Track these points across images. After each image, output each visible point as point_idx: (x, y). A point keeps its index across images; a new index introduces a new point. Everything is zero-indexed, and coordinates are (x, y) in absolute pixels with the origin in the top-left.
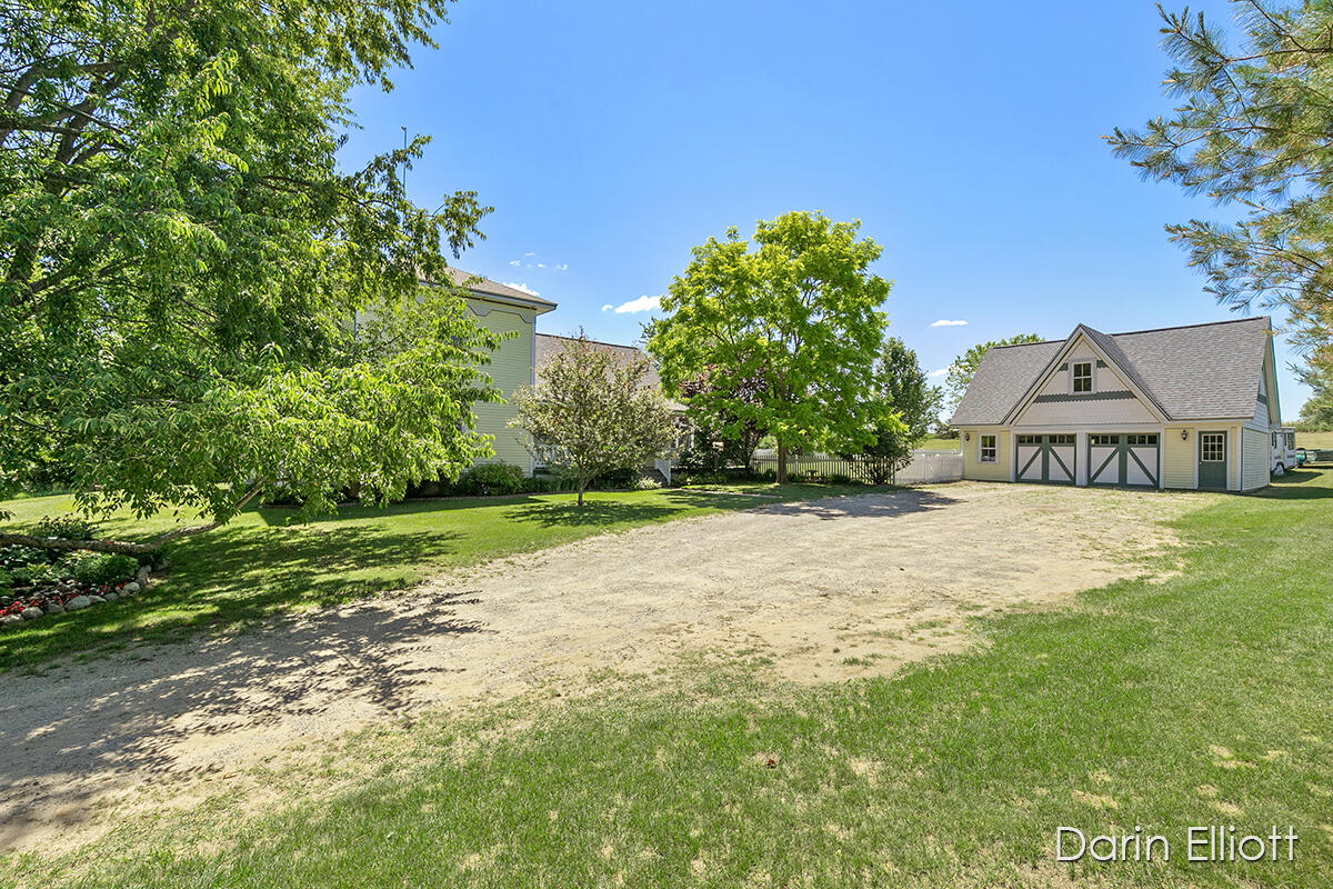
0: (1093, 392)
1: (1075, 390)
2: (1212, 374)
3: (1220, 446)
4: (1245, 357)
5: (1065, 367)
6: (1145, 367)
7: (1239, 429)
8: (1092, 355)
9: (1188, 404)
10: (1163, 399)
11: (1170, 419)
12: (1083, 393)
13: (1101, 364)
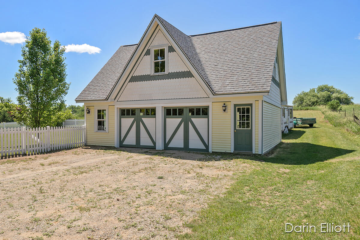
0: (166, 72)
1: (156, 72)
2: (245, 59)
3: (248, 116)
4: (266, 47)
5: (148, 53)
6: (206, 56)
7: (260, 102)
8: (166, 42)
9: (228, 82)
10: (212, 78)
11: (214, 94)
12: (160, 73)
13: (171, 49)
